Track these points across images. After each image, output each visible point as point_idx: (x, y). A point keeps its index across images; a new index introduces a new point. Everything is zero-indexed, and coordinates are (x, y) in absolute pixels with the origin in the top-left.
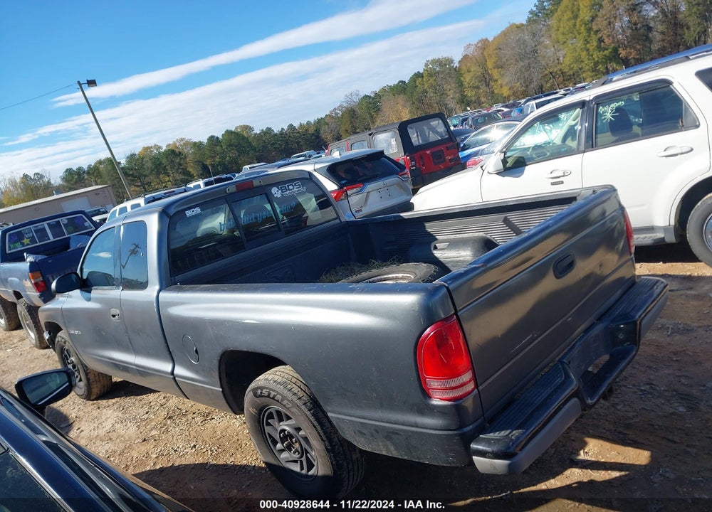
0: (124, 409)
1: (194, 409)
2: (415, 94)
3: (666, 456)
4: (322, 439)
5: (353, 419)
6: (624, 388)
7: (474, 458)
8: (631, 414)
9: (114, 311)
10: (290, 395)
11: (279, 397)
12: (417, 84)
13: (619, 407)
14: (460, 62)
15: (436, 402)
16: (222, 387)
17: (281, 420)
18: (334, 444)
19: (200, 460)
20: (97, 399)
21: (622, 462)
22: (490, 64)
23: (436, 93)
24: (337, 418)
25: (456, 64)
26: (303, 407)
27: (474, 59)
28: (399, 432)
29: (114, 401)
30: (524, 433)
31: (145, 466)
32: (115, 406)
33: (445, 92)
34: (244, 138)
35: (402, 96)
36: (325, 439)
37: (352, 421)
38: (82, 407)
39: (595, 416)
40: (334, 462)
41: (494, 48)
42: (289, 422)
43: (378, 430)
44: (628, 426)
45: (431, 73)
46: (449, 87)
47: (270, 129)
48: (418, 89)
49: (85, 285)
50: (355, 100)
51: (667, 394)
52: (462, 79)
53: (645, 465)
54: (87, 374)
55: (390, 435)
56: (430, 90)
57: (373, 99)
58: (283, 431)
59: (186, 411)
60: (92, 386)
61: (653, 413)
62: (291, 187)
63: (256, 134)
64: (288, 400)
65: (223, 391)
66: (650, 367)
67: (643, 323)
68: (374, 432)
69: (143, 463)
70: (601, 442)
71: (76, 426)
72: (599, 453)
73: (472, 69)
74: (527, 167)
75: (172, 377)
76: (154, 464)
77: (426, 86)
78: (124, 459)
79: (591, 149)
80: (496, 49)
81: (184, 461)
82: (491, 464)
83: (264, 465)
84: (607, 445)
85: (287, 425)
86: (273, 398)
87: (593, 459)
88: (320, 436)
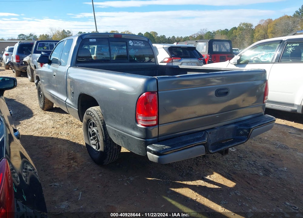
0: (53, 116)
1: (77, 123)
2: (231, 36)
3: (242, 187)
4: (103, 136)
5: (113, 128)
6: (243, 161)
7: (148, 152)
8: (238, 170)
9: (55, 74)
10: (97, 116)
11: (93, 116)
12: (233, 32)
13: (236, 166)
14: (256, 27)
15: (139, 126)
16: (78, 109)
17: (94, 127)
18: (107, 139)
19: (68, 139)
20: (46, 110)
21: (223, 184)
22: (269, 31)
23: (240, 38)
24: (108, 127)
25: (254, 27)
26: (100, 121)
27: (262, 27)
28: (125, 136)
29: (51, 113)
30: (170, 148)
31: (48, 135)
32: (50, 115)
33: (244, 39)
34: (153, 37)
35: (225, 36)
36: (104, 136)
37: (112, 129)
38: (40, 112)
39: (224, 166)
40: (105, 146)
41: (274, 24)
42: (96, 128)
43: (120, 134)
44: (234, 173)
45: (241, 29)
46: (247, 37)
47: (164, 36)
48: (233, 35)
49: (50, 62)
50: (204, 33)
51: (259, 167)
52: (254, 34)
53: (231, 188)
54: (44, 99)
55: (123, 137)
56: (238, 36)
57: (212, 34)
58: (93, 131)
59: (74, 123)
60: (45, 105)
61: (248, 172)
62: (138, 43)
63: (158, 37)
64: (96, 117)
65: (78, 111)
66: (259, 156)
67: (254, 130)
68: (118, 135)
69: (48, 134)
70: (219, 175)
71: (34, 117)
72: (216, 178)
73: (260, 31)
74: (247, 65)
75: (65, 103)
76: (51, 135)
77: (237, 34)
78: (43, 131)
79: (277, 62)
80: (274, 25)
81: (62, 138)
82: (152, 156)
83: (85, 145)
84: (221, 177)
85: (95, 129)
86: (91, 116)
87: (212, 180)
88: (103, 134)
